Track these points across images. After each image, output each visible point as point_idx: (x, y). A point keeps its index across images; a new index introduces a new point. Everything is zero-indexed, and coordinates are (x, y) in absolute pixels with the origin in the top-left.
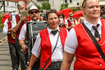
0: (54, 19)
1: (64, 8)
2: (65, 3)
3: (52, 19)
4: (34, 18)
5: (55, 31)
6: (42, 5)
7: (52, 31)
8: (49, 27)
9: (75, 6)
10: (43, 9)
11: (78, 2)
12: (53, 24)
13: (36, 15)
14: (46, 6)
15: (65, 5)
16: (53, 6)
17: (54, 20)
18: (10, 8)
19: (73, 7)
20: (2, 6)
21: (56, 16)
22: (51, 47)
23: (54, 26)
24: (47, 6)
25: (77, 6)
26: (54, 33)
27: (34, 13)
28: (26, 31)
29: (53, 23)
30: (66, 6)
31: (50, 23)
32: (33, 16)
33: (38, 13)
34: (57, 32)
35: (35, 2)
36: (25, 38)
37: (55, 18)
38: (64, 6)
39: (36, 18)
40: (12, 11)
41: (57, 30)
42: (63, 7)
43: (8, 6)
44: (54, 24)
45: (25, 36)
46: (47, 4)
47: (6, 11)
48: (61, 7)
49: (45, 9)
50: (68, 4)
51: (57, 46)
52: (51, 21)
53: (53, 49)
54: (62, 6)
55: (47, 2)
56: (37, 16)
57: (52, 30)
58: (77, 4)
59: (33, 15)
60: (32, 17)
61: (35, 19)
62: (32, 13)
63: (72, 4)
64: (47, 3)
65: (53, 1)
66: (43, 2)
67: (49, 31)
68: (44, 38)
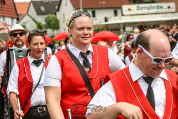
0: (39, 44)
4: (18, 43)
5: (39, 61)
6: (46, 21)
7: (34, 61)
8: (30, 55)
9: (100, 22)
10: (47, 28)
11: (106, 16)
12: (37, 52)
13: (21, 38)
14: (51, 23)
17: (40, 47)
19: (98, 25)
21: (43, 41)
22: (32, 84)
23: (38, 55)
24: (53, 22)
25: (104, 23)
26: (37, 63)
27: (18, 36)
28: (5, 62)
29: (37, 50)
32: (16, 41)
34: (41, 63)
35: (33, 17)
36: (3, 72)
37: (42, 44)
39: (20, 43)
41: (42, 60)
44: (39, 52)
45: (4, 70)
49: (50, 28)
51: (40, 83)
53: (34, 86)
56: (23, 40)
57: (34, 59)
58: (104, 20)
59: (16, 39)
60: (15, 41)
61: (19, 44)
62: (15, 35)
63: (96, 19)
64: (53, 18)
65: (64, 15)
66: (47, 16)
67: (31, 60)
68: (23, 70)
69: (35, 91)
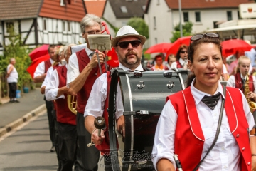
0: (211, 59)
1: (182, 35)
2: (183, 23)
3: (206, 58)
4: (130, 60)
5: (213, 97)
7: (205, 97)
8: (194, 85)
9: (208, 29)
11: (215, 20)
12: (206, 74)
13: (135, 51)
15: (184, 27)
16: (155, 29)
17: (212, 63)
18: (50, 35)
19: (205, 32)
20: (30, 31)
21: (217, 53)
25: (212, 30)
27: (130, 46)
28: (106, 94)
29: (207, 71)
30: (188, 29)
31: (200, 71)
32: (127, 56)
33: (139, 47)
34: (217, 101)
35: (110, 21)
37: (215, 58)
38: (181, 29)
39: (134, 60)
40: (56, 43)
42: (178, 32)
43: (45, 31)
44: (210, 73)
46: (141, 24)
47: (40, 41)
48: (175, 32)
50: (191, 25)
52: (204, 65)
54: (177, 29)
55: (140, 19)
56: (138, 55)
58: (212, 25)
59: (126, 52)
60: (124, 57)
61: (132, 62)
62: (125, 45)
63: (201, 24)
64: (139, 23)
65: (155, 18)
69: (208, 157)
